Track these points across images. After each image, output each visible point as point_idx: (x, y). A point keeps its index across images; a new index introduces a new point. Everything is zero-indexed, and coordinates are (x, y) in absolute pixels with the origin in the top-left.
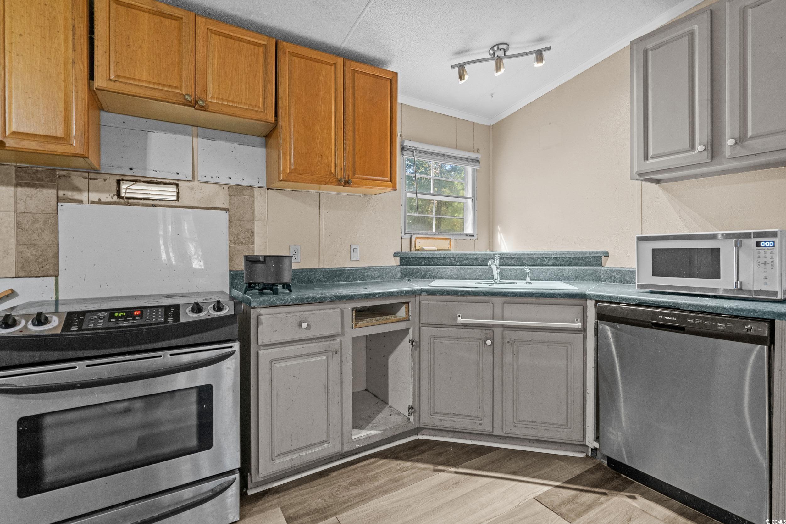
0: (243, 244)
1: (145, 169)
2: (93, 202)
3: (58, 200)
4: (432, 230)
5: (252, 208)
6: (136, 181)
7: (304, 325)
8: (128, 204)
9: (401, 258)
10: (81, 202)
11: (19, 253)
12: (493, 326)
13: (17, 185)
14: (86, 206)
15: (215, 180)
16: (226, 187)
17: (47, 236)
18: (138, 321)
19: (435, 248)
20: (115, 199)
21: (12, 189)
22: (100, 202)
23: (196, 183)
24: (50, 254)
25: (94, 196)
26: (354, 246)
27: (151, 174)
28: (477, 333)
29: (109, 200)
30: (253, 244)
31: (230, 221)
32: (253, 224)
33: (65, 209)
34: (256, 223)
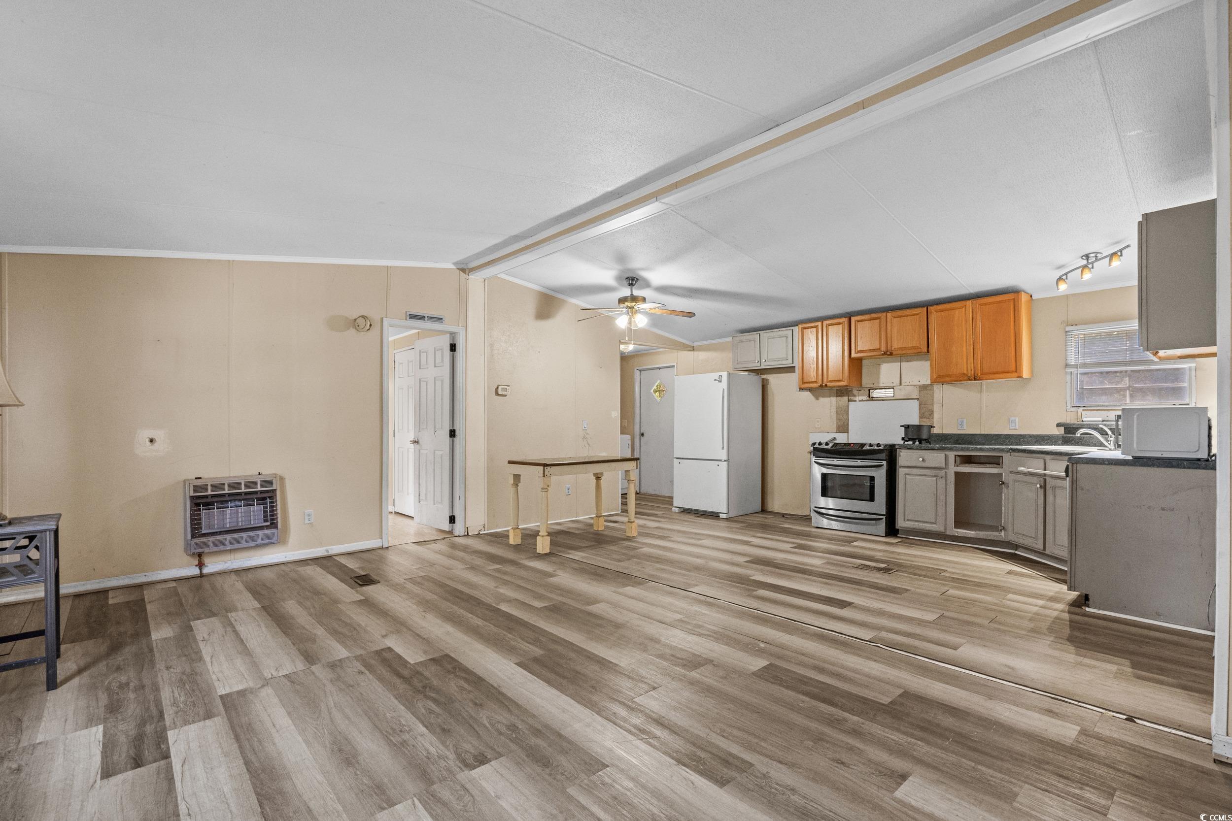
0: (927, 418)
1: (878, 383)
2: (860, 401)
3: (849, 401)
4: (1126, 401)
5: (933, 396)
6: (876, 389)
7: (921, 459)
8: (873, 400)
9: (1065, 429)
10: (856, 401)
11: (837, 423)
12: (1045, 475)
13: (837, 396)
14: (858, 403)
15: (911, 384)
16: (918, 387)
17: (845, 416)
18: (853, 448)
19: (1100, 419)
20: (868, 398)
21: (834, 399)
22: (862, 401)
23: (902, 386)
24: (846, 424)
25: (860, 398)
26: (1012, 419)
27: (881, 385)
28: (1035, 479)
29: (866, 399)
30: (933, 418)
31: (920, 405)
32: (933, 406)
33: (851, 404)
34: (935, 406)
